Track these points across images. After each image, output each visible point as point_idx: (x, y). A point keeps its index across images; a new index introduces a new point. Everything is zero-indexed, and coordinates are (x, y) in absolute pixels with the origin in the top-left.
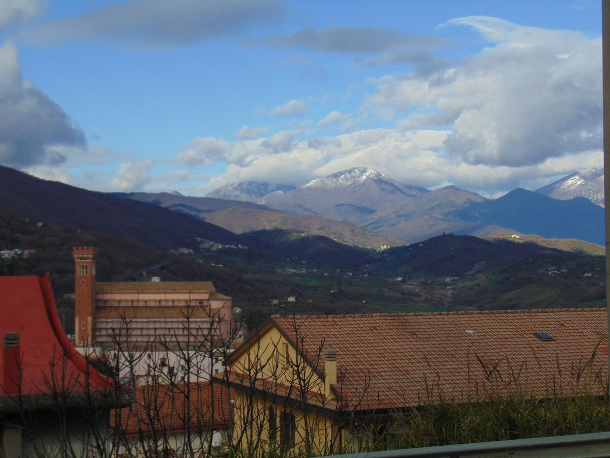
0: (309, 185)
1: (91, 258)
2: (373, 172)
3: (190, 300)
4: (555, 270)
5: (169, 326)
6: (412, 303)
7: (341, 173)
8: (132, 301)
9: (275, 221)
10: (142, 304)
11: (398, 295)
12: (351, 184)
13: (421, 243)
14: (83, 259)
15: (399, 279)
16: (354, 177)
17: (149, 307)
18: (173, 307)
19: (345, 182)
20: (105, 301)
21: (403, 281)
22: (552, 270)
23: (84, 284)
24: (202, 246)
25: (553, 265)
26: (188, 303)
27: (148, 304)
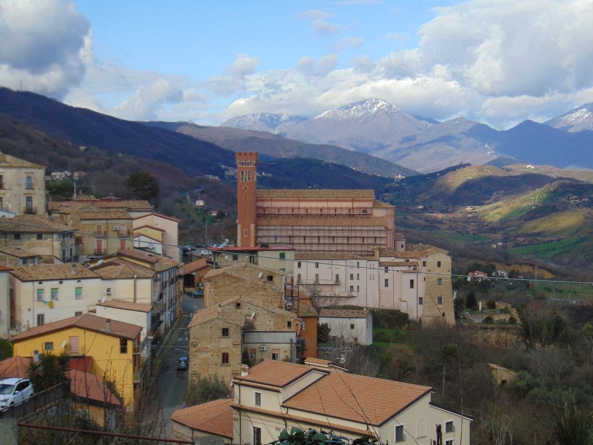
0: (322, 115)
1: (254, 164)
2: (384, 103)
3: (353, 208)
4: (576, 199)
5: (333, 234)
6: (437, 230)
7: (353, 105)
8: (293, 209)
9: (291, 151)
10: (303, 212)
11: (423, 223)
12: (363, 115)
13: (438, 172)
14: (246, 165)
15: (420, 207)
16: (365, 108)
17: (310, 215)
18: (336, 215)
19: (356, 113)
20: (264, 209)
21: (425, 210)
22: (573, 199)
23: (246, 191)
24: (226, 173)
25: (574, 194)
26: (351, 212)
27: (309, 212)
